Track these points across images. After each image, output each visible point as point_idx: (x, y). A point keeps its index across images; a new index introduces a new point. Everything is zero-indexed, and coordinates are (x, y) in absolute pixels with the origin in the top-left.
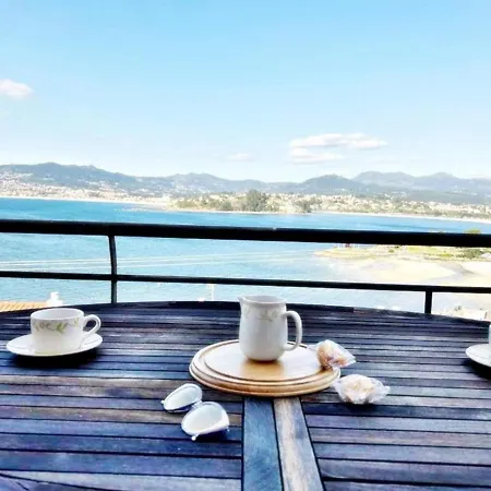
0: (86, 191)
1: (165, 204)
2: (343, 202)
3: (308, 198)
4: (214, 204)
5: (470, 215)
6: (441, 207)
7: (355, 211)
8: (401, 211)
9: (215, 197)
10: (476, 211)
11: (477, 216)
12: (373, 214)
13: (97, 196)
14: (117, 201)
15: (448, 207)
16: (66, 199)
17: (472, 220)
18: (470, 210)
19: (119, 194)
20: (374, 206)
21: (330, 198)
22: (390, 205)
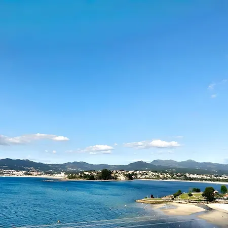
0: (24, 172)
1: (62, 177)
2: (147, 174)
3: (130, 172)
4: (86, 176)
5: (206, 180)
6: (192, 176)
7: (153, 179)
8: (174, 179)
9: (87, 173)
10: (208, 178)
11: (209, 180)
12: (161, 180)
13: (29, 174)
14: (38, 176)
15: (195, 176)
16: (13, 176)
17: (207, 182)
18: (205, 177)
19: (40, 173)
20: (161, 176)
21: (141, 172)
22: (169, 175)
